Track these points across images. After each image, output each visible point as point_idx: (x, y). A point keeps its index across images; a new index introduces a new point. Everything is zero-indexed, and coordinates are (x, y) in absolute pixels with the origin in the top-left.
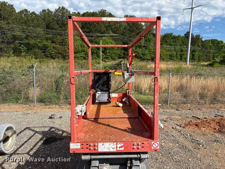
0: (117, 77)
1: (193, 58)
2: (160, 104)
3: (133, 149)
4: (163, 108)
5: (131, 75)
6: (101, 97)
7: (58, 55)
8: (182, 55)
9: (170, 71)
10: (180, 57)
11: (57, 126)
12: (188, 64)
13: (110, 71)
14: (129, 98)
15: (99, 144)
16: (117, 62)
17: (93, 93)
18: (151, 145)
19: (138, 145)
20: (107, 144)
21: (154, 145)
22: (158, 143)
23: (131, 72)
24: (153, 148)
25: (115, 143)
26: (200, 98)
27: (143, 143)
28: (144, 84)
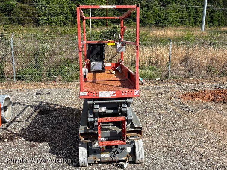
0: (110, 49)
1: (210, 22)
2: (160, 79)
3: (122, 95)
4: (162, 83)
5: (123, 45)
6: (96, 66)
7: (28, 18)
8: (196, 17)
9: (170, 41)
10: (194, 20)
11: (48, 101)
12: (204, 30)
13: (104, 42)
14: (122, 67)
15: (99, 92)
16: (110, 28)
17: (88, 63)
18: (134, 93)
19: (125, 92)
20: (104, 92)
21: (136, 93)
22: (139, 91)
23: (123, 42)
24: (135, 94)
25: (110, 92)
26: (206, 72)
27: (128, 92)
28: (142, 56)
